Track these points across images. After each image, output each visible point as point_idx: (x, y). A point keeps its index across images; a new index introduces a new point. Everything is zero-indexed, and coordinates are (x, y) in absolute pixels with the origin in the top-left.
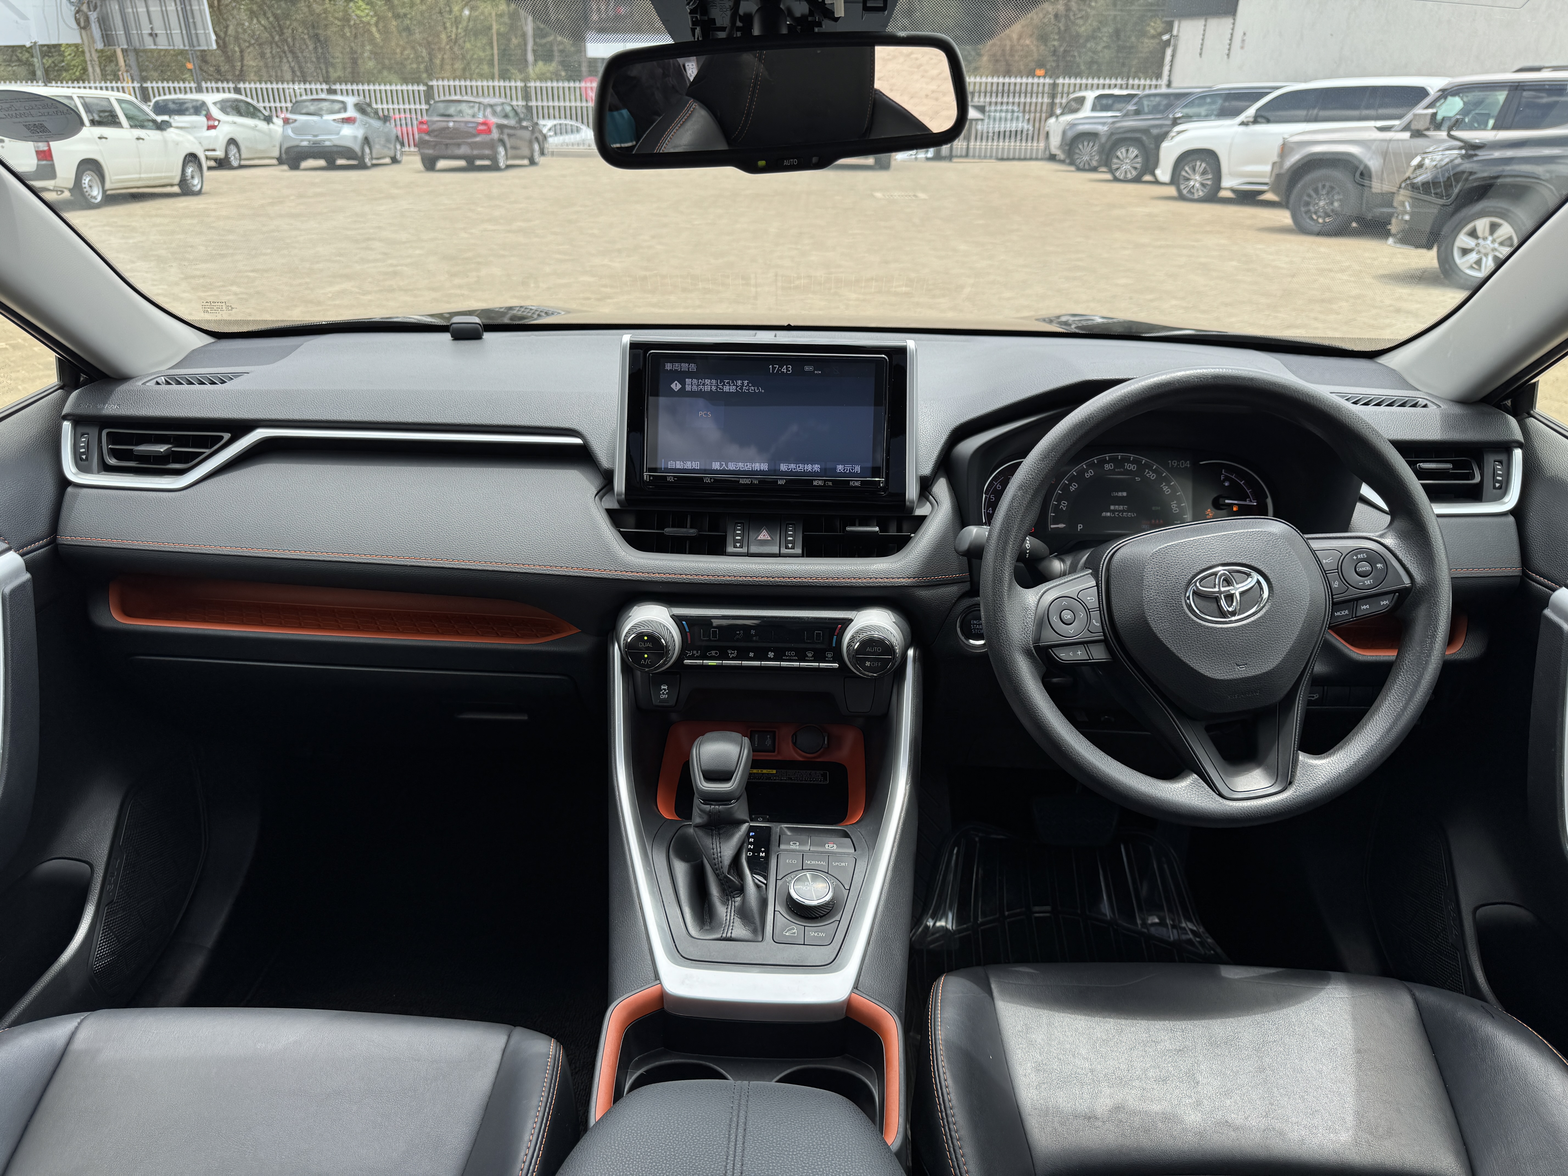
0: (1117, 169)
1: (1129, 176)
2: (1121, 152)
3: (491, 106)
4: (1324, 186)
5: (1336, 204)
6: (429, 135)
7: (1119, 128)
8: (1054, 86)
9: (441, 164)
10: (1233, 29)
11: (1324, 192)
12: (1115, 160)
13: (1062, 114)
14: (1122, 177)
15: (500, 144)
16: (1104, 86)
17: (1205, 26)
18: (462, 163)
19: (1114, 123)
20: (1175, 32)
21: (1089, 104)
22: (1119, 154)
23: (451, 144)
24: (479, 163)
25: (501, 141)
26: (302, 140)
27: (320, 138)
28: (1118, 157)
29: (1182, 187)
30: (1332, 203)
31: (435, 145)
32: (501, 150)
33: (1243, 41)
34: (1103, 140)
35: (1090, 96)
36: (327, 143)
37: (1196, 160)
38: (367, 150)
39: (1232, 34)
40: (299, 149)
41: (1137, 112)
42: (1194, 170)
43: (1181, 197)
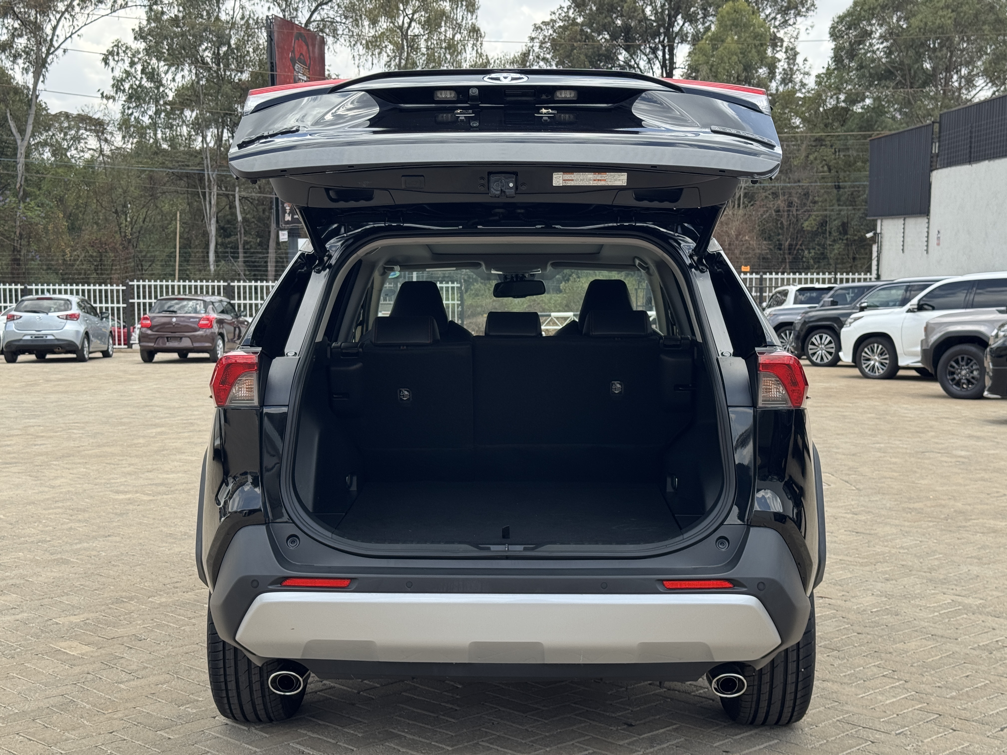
0: (814, 354)
1: (826, 361)
2: (815, 339)
3: (213, 303)
4: (963, 359)
5: (975, 373)
6: (151, 330)
7: (813, 317)
8: (761, 280)
9: (159, 356)
10: (928, 228)
11: (964, 363)
12: (810, 347)
13: (769, 306)
14: (818, 361)
15: (219, 337)
16: (806, 279)
17: (904, 224)
18: (175, 356)
19: (806, 313)
20: (879, 231)
21: (791, 297)
22: (813, 340)
23: (171, 337)
24: (191, 355)
25: (221, 335)
26: (25, 335)
27: (43, 332)
28: (813, 344)
29: (864, 366)
30: (972, 372)
31: (156, 339)
32: (220, 342)
33: (938, 238)
34: (798, 328)
35: (793, 290)
36: (49, 337)
37: (874, 343)
38: (86, 343)
39: (928, 232)
40: (21, 343)
41: (834, 303)
42: (873, 351)
43: (865, 376)
